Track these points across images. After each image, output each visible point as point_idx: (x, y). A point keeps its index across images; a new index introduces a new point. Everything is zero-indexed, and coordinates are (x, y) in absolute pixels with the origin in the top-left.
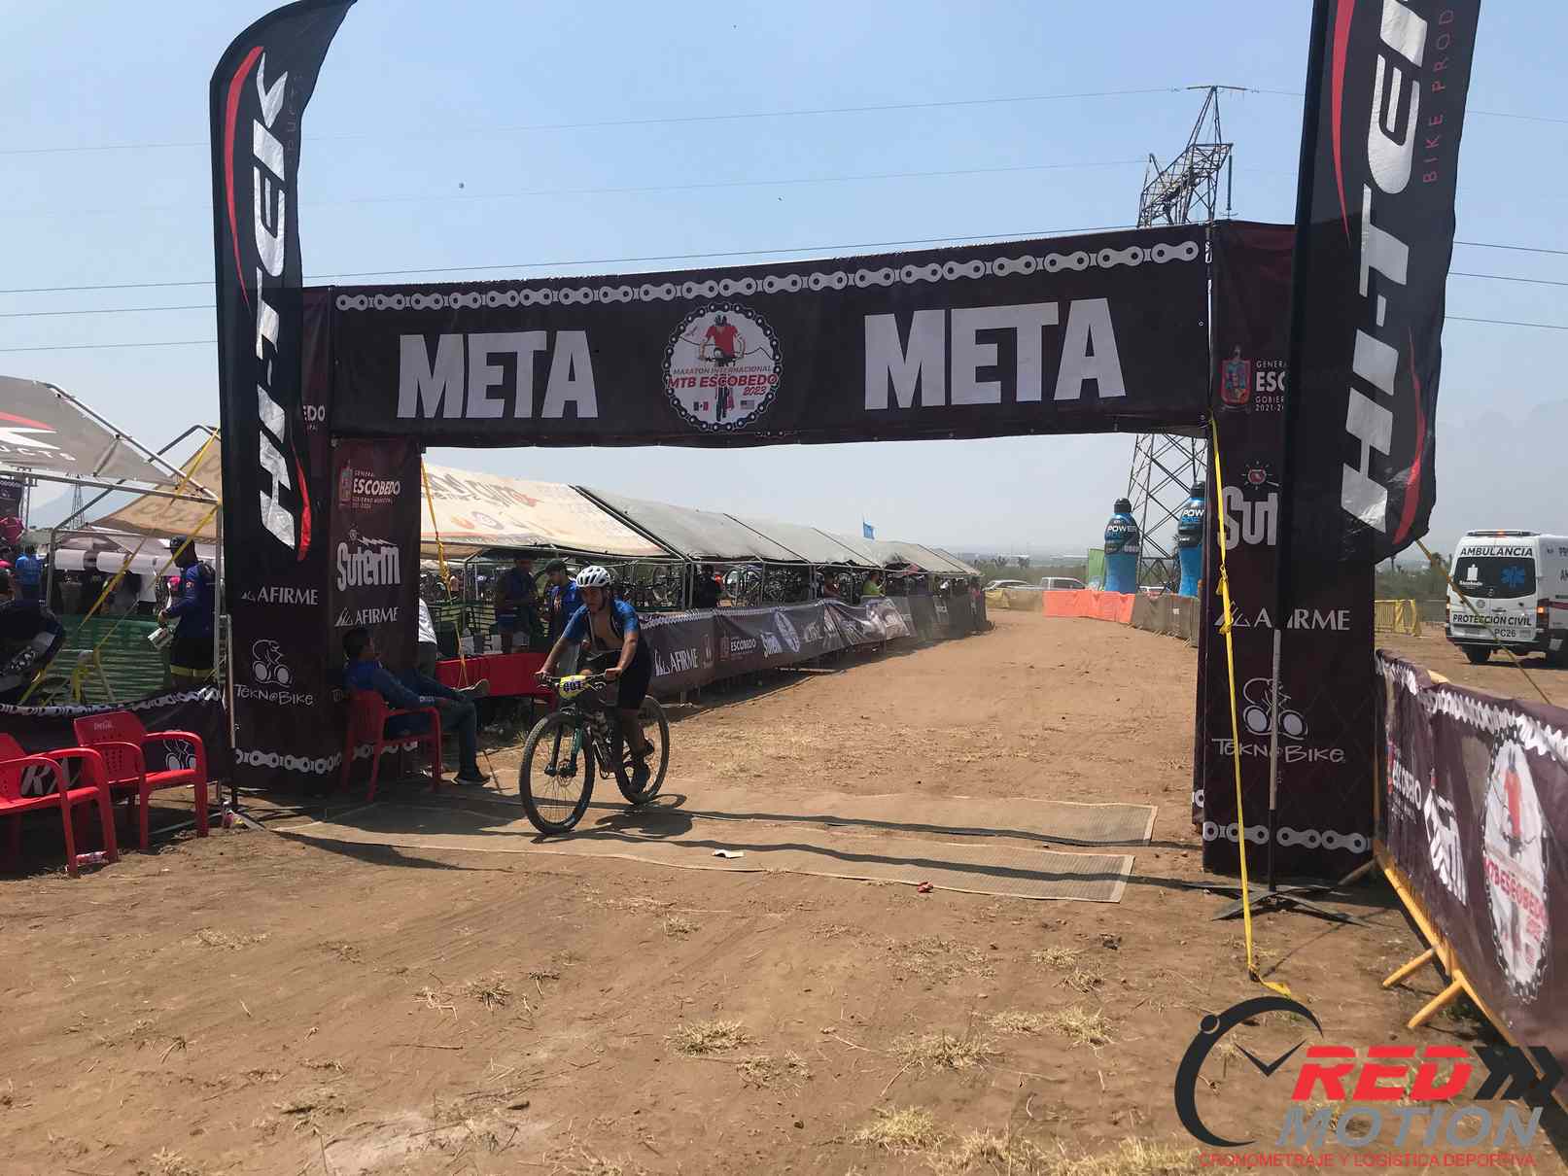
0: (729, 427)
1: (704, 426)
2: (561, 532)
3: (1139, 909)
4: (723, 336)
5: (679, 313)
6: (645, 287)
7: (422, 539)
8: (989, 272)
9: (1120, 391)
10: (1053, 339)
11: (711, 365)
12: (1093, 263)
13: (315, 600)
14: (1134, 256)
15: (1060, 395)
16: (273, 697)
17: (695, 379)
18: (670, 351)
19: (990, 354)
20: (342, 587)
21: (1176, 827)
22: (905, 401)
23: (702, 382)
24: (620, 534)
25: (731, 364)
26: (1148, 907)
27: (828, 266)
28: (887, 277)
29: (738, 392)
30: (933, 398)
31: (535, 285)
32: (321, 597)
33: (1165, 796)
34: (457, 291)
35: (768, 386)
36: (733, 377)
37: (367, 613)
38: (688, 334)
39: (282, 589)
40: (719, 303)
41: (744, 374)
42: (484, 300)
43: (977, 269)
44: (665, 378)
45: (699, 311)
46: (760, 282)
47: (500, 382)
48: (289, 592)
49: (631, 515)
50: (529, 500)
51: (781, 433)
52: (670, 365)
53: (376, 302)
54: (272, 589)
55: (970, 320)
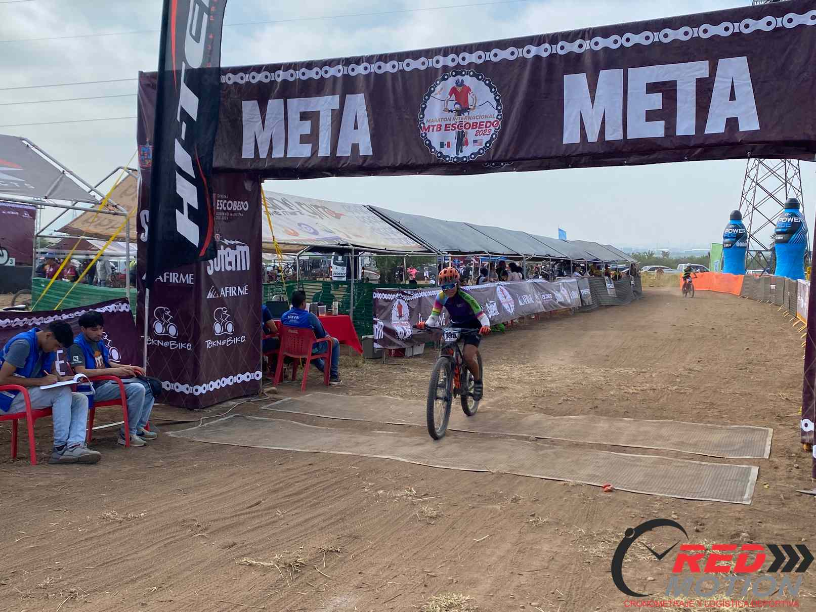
0: (465, 159)
1: (447, 159)
2: (357, 236)
3: (767, 510)
4: (460, 94)
5: (429, 78)
6: (407, 61)
7: (263, 240)
8: (656, 39)
9: (756, 126)
10: (704, 89)
11: (452, 115)
12: (737, 30)
13: (192, 281)
14: (769, 24)
15: (709, 130)
16: (166, 344)
17: (441, 126)
18: (424, 106)
19: (656, 101)
20: (210, 272)
21: (788, 445)
22: (593, 137)
23: (446, 127)
24: (395, 237)
25: (466, 114)
26: (773, 508)
27: (538, 40)
28: (581, 46)
29: (471, 134)
30: (614, 134)
31: (331, 63)
32: (197, 280)
33: (778, 421)
34: (280, 69)
35: (493, 129)
36: (467, 123)
37: (228, 290)
38: (435, 94)
39: (171, 273)
40: (458, 70)
41: (475, 121)
42: (298, 75)
43: (647, 38)
44: (421, 127)
45: (444, 76)
46: (488, 54)
47: (309, 133)
48: (176, 275)
49: (403, 223)
50: (336, 214)
51: (502, 164)
52: (423, 117)
53: (227, 79)
54: (165, 274)
55: (642, 76)
